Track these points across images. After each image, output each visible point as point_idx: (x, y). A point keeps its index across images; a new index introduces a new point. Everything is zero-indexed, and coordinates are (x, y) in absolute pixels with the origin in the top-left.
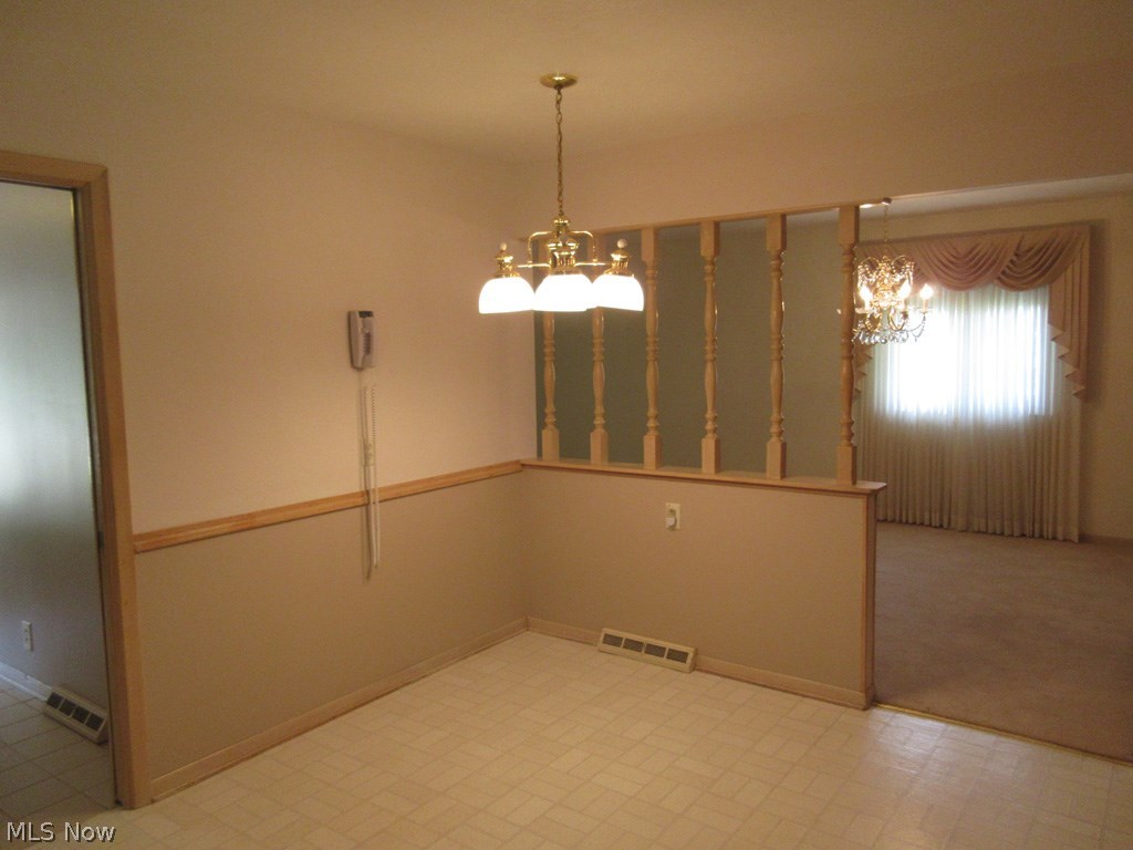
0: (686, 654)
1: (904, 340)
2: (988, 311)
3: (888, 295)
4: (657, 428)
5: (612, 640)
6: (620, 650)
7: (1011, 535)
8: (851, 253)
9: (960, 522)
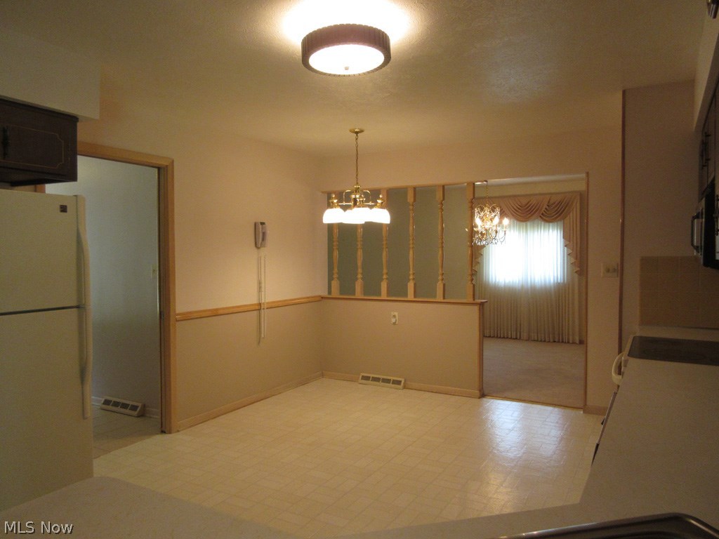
0: (400, 382)
1: (496, 243)
2: (536, 233)
3: (489, 223)
4: (387, 279)
5: (367, 378)
6: (370, 382)
7: (549, 342)
8: (472, 202)
9: (525, 335)
